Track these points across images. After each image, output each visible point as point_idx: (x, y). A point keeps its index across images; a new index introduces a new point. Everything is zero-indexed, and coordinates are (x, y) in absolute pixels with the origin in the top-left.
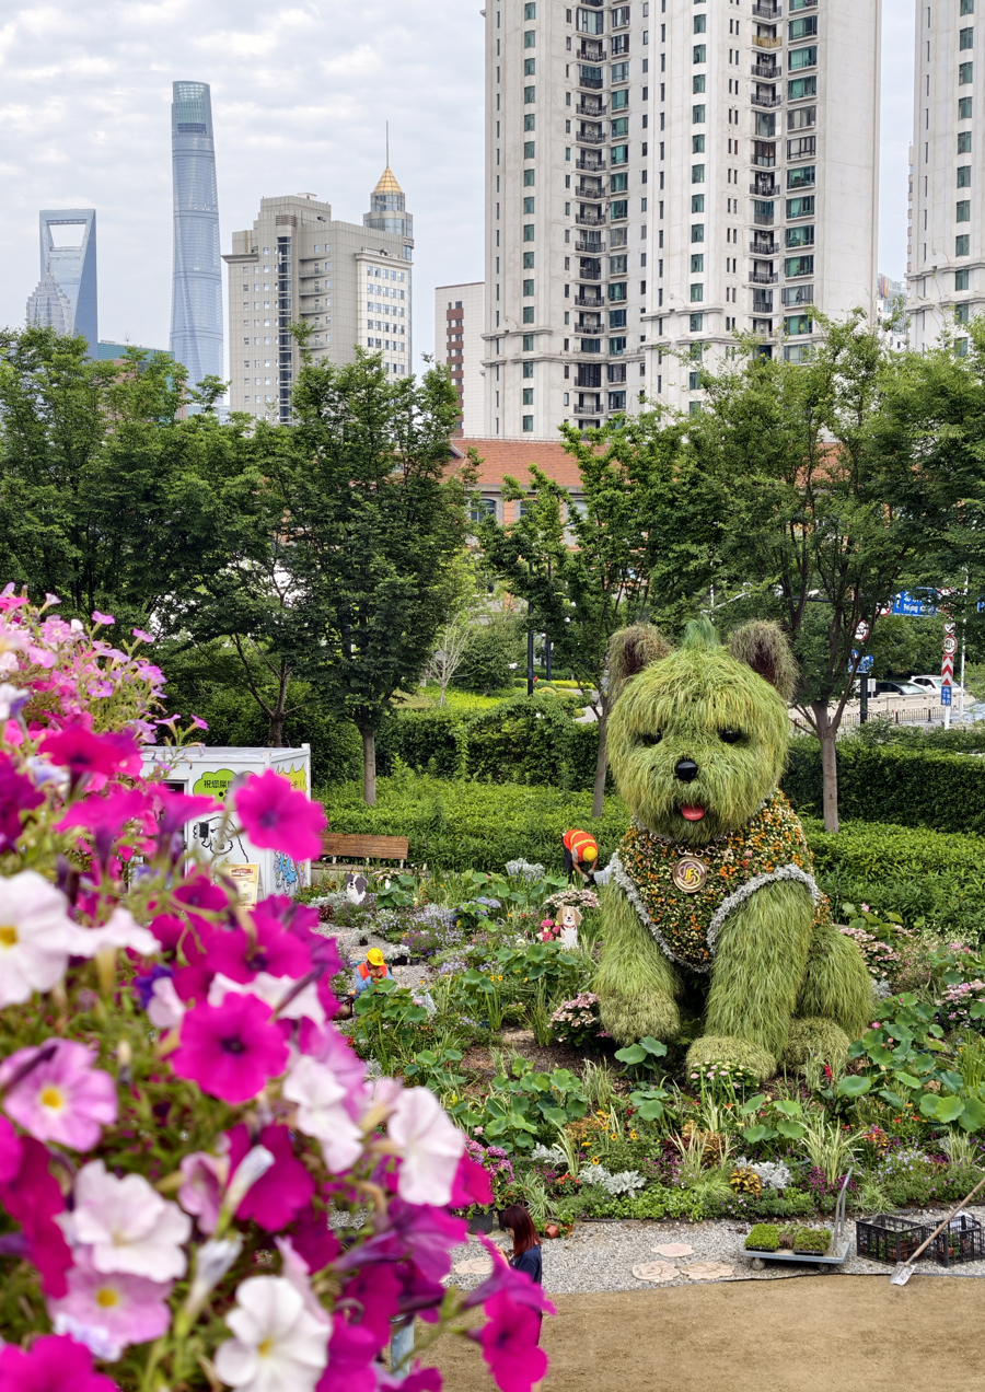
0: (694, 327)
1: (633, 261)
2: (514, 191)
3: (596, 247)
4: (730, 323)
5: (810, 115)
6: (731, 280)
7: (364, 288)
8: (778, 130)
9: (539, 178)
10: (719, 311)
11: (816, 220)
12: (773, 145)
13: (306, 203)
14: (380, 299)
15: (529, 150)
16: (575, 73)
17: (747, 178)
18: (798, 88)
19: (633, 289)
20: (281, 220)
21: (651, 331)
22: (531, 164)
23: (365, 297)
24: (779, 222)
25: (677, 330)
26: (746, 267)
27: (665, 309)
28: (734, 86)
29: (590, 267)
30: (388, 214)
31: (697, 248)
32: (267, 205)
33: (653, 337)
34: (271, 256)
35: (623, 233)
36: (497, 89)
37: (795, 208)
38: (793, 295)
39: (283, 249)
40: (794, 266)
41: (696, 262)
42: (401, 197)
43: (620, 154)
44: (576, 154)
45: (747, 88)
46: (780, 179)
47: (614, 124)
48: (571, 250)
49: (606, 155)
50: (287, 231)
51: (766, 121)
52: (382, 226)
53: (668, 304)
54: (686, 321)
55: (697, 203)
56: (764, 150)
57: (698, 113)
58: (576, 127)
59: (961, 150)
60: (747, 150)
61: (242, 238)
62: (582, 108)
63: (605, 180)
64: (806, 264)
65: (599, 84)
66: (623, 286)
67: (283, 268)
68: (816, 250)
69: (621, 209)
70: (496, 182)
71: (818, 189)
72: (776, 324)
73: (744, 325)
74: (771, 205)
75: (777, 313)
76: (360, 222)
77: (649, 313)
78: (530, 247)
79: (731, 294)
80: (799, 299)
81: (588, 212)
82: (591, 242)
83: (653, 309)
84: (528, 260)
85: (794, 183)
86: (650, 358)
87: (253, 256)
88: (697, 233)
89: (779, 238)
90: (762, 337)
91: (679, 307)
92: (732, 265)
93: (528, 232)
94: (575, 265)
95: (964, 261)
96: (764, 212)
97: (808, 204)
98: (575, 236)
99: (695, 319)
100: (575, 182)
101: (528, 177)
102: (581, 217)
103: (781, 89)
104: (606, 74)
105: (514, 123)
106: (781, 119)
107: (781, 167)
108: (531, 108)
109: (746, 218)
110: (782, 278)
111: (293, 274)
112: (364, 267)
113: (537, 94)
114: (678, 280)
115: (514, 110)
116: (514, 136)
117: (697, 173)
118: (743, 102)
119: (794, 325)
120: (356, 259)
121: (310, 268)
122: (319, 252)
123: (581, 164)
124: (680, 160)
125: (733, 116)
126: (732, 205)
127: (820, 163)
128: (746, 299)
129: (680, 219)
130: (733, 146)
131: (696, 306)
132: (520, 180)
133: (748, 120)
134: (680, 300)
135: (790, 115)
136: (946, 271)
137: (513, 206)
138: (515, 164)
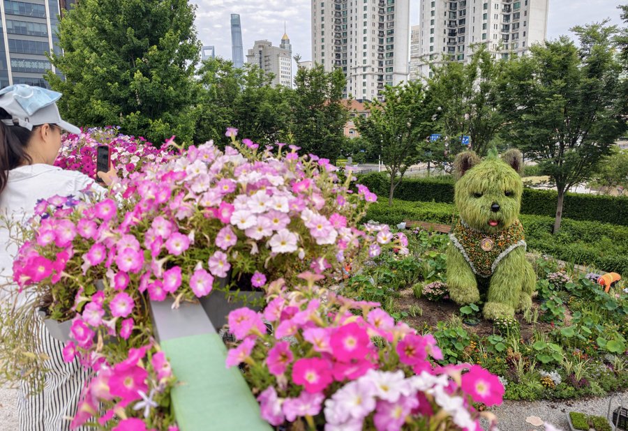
0: (364, 70)
1: (349, 54)
2: (319, 37)
3: (339, 51)
4: (373, 69)
5: (393, 16)
6: (373, 59)
7: (280, 63)
8: (385, 20)
9: (325, 33)
10: (370, 66)
11: (394, 43)
12: (383, 24)
13: (266, 42)
14: (284, 66)
15: (323, 26)
16: (334, 6)
17: (377, 33)
18: (390, 9)
19: (349, 61)
20: (260, 46)
21: (353, 72)
22: (323, 30)
23: (281, 65)
24: (385, 43)
25: (360, 71)
26: (377, 55)
27: (357, 66)
28: (374, 9)
29: (338, 56)
30: (286, 45)
31: (365, 50)
32: (256, 42)
33: (354, 73)
34: (257, 55)
35: (346, 47)
36: (315, 10)
37: (389, 40)
38: (388, 62)
39: (260, 54)
40: (389, 55)
41: (365, 54)
42: (289, 40)
43: (345, 27)
44: (334, 27)
45: (377, 9)
46: (385, 33)
47: (344, 19)
48: (333, 51)
49: (342, 27)
50: (261, 49)
51: (382, 18)
52: (284, 47)
53: (358, 65)
54: (362, 69)
55: (365, 39)
56: (381, 25)
57: (365, 16)
58: (334, 20)
59: (432, 24)
60: (377, 25)
61: (250, 51)
62: (336, 15)
63: (342, 34)
64: (392, 54)
65: (340, 9)
66: (346, 61)
67: (260, 58)
68: (394, 51)
69: (345, 41)
70: (314, 34)
71: (394, 35)
72: (384, 70)
73: (376, 70)
74: (383, 40)
75: (384, 67)
76: (279, 47)
77: (353, 67)
78: (323, 51)
79: (373, 62)
80: (390, 63)
81: (338, 42)
82: (338, 49)
83: (354, 66)
84: (323, 54)
85: (388, 34)
86: (353, 78)
87: (253, 56)
88: (365, 47)
89: (385, 48)
90: (381, 73)
91: (360, 66)
92: (373, 55)
93: (323, 47)
94: (334, 55)
95: (432, 52)
96: (381, 41)
97: (392, 39)
98: (334, 48)
99: (364, 68)
100: (334, 34)
101: (323, 33)
102: (336, 43)
103: (385, 10)
104: (341, 6)
105: (319, 19)
106: (385, 17)
107: (385, 30)
108: (323, 15)
109: (377, 43)
110: (385, 58)
111: (263, 60)
112: (280, 58)
113: (325, 12)
114: (360, 58)
115: (319, 16)
116: (319, 22)
117: (365, 31)
118: (376, 13)
119: (388, 70)
120: (278, 56)
121: (267, 58)
122: (269, 54)
123: (336, 30)
124: (361, 28)
125: (374, 17)
126: (373, 40)
127: (395, 28)
128: (377, 63)
129: (361, 43)
130: (374, 24)
131: (365, 65)
132: (321, 34)
133: (377, 17)
134: (361, 64)
135: (388, 16)
136: (427, 55)
137: (319, 41)
138: (319, 30)
